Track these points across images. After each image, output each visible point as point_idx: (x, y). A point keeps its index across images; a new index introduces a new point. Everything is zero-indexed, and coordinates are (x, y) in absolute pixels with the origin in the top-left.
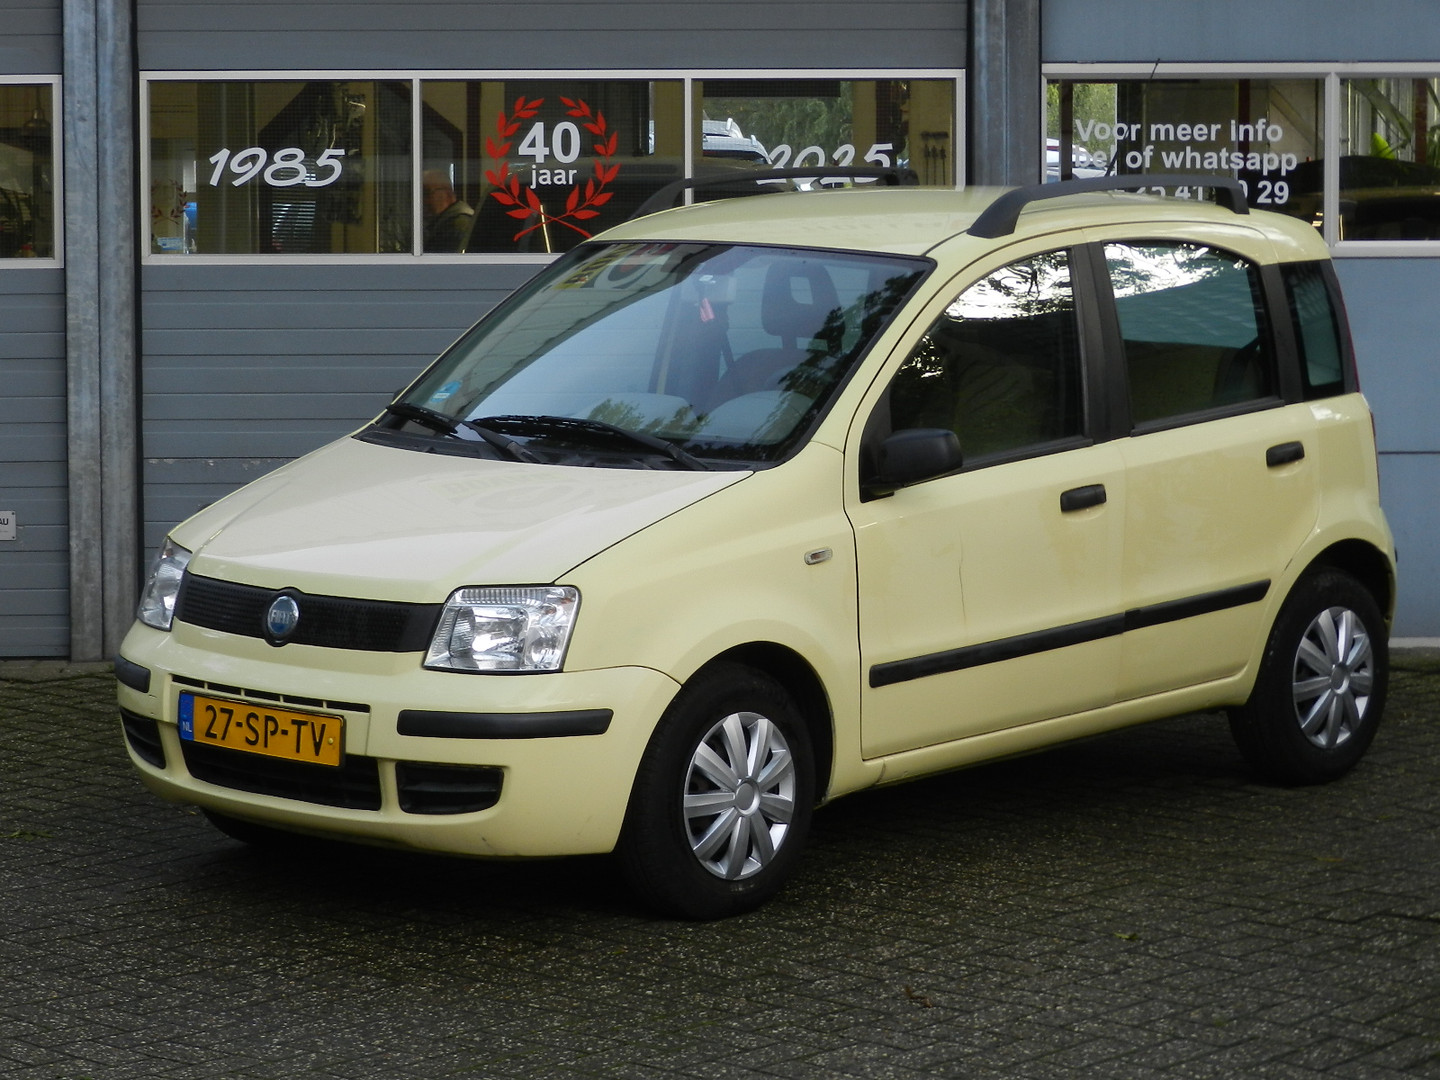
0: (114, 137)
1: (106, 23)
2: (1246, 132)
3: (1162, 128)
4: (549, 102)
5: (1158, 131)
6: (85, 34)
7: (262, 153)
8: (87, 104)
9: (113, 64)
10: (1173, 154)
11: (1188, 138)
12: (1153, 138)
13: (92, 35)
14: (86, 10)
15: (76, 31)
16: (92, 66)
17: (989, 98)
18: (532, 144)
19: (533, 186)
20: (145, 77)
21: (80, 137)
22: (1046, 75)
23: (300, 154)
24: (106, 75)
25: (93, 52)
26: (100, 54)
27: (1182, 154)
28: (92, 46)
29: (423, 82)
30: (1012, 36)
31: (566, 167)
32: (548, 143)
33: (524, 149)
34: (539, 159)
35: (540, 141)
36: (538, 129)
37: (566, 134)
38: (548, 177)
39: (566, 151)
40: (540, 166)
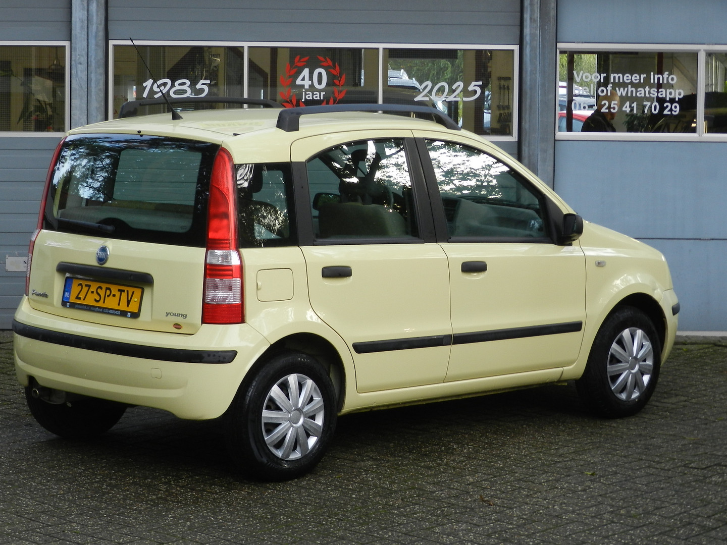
0: (96, 73)
1: (93, 16)
2: (659, 79)
3: (617, 76)
4: (311, 58)
5: (614, 78)
6: (82, 21)
7: (169, 82)
8: (82, 56)
9: (96, 36)
10: (622, 89)
11: (629, 81)
12: (612, 81)
13: (86, 22)
14: (83, 9)
15: (78, 20)
16: (86, 37)
17: (530, 60)
18: (303, 79)
19: (303, 100)
20: (112, 43)
21: (79, 73)
22: (559, 49)
23: (188, 82)
24: (92, 42)
25: (86, 30)
26: (89, 32)
27: (626, 89)
28: (86, 27)
29: (249, 47)
30: (542, 28)
31: (320, 91)
32: (311, 78)
33: (299, 82)
34: (307, 87)
35: (307, 77)
36: (306, 72)
37: (320, 74)
38: (311, 95)
39: (320, 82)
40: (306, 90)
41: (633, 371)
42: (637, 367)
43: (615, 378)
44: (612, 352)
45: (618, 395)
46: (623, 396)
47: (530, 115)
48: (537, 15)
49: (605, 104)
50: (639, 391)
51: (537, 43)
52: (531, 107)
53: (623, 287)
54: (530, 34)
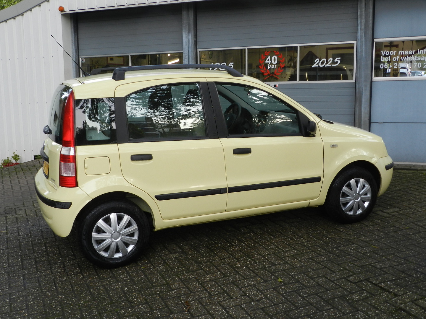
0: (191, 62)
1: (190, 40)
2: (421, 52)
3: (401, 52)
4: (272, 52)
5: (400, 53)
6: (186, 42)
7: (219, 64)
8: (186, 56)
10: (404, 58)
11: (407, 54)
12: (399, 54)
13: (188, 43)
14: (186, 38)
17: (360, 47)
18: (268, 60)
19: (268, 69)
20: (198, 50)
21: (185, 62)
22: (375, 41)
23: (226, 64)
24: (190, 50)
25: (187, 46)
26: (189, 46)
27: (406, 57)
28: (187, 45)
29: (248, 49)
30: (366, 33)
31: (275, 65)
32: (271, 60)
33: (266, 62)
34: (269, 63)
35: (270, 60)
36: (269, 57)
37: (275, 58)
38: (271, 67)
39: (275, 61)
40: (269, 65)
41: (356, 201)
42: (359, 199)
43: (345, 204)
44: (343, 191)
45: (348, 213)
46: (351, 213)
47: (359, 71)
48: (363, 27)
49: (396, 64)
50: (362, 210)
51: (363, 39)
52: (360, 67)
53: (349, 158)
54: (360, 35)
